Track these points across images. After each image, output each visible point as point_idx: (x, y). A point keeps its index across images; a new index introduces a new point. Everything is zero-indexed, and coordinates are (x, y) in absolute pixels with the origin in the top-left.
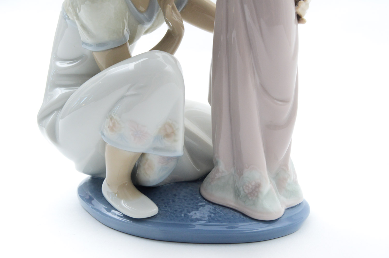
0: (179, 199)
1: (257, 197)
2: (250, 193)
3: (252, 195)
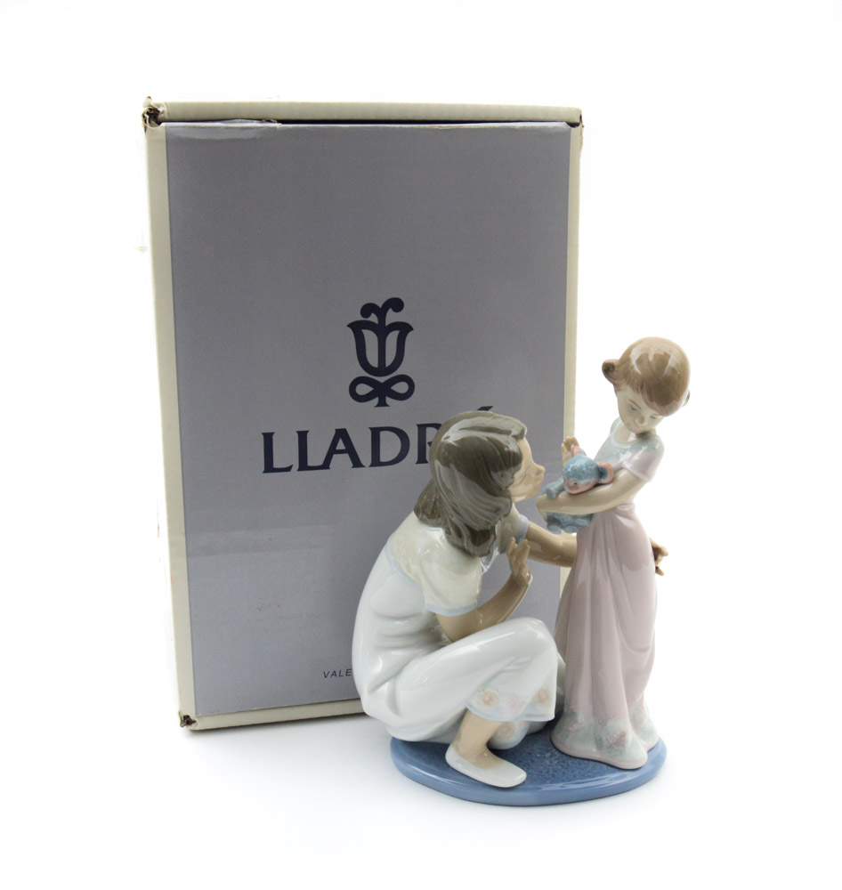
2: (615, 743)
3: (618, 745)
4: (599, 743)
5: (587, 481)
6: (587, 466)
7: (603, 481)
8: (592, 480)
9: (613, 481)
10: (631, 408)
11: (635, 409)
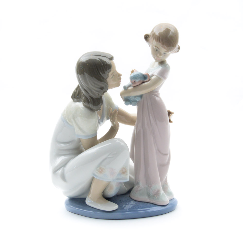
0: (123, 201)
1: (159, 196)
2: (155, 195)
3: (156, 195)
4: (149, 195)
5: (139, 80)
6: (139, 74)
7: (145, 80)
9: (149, 80)
10: (156, 50)
11: (158, 50)
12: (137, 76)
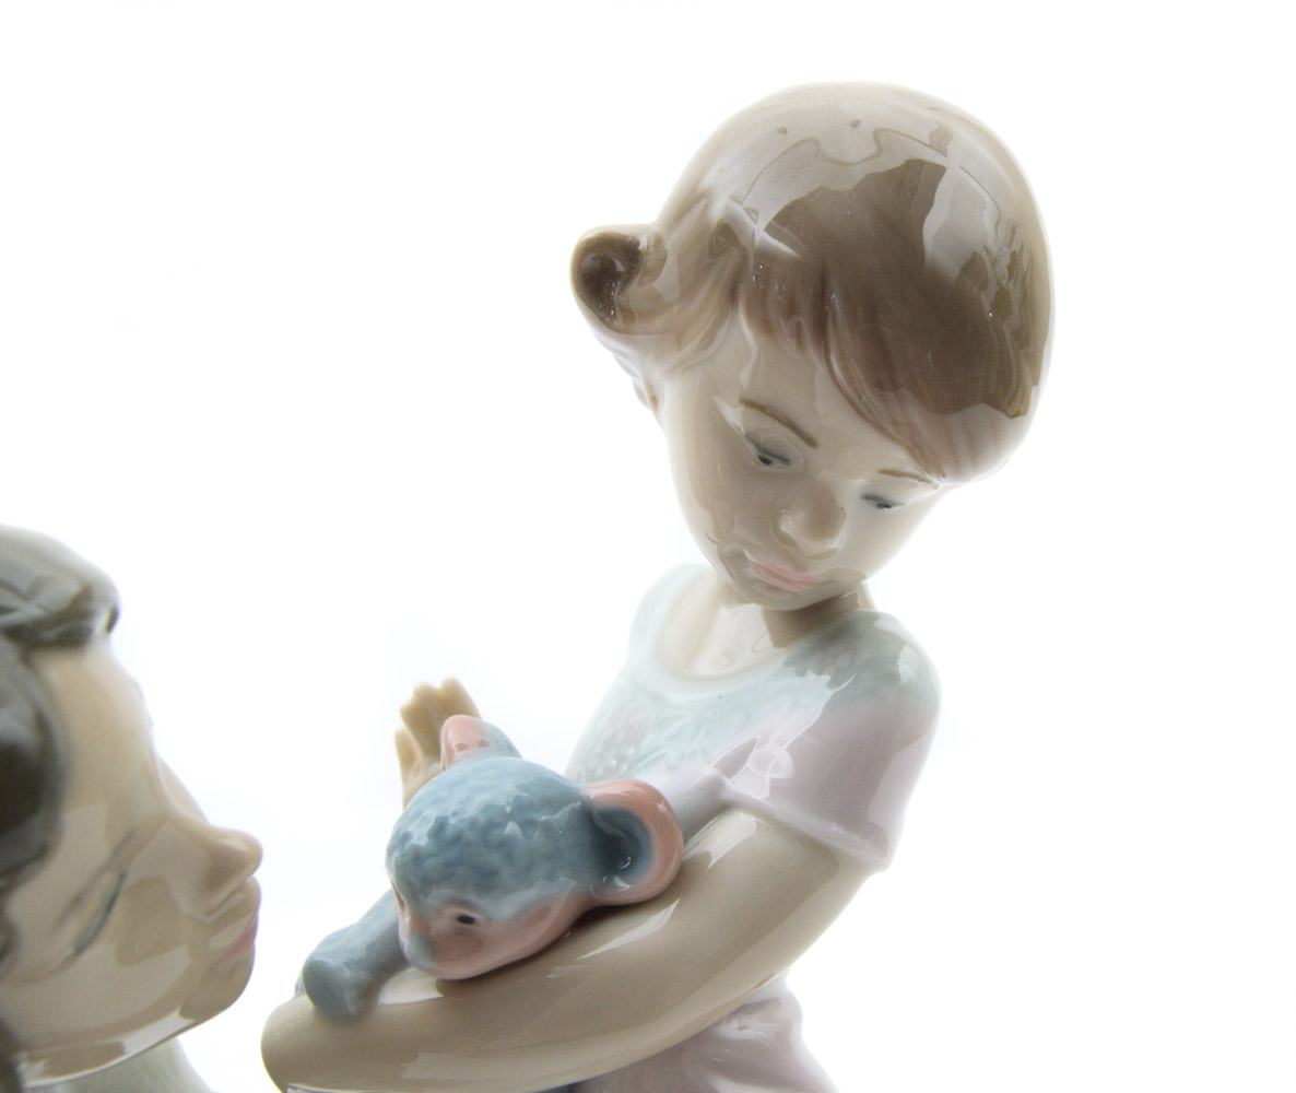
5: (527, 896)
6: (522, 810)
7: (624, 888)
8: (562, 891)
10: (753, 451)
11: (785, 460)
12: (504, 845)
